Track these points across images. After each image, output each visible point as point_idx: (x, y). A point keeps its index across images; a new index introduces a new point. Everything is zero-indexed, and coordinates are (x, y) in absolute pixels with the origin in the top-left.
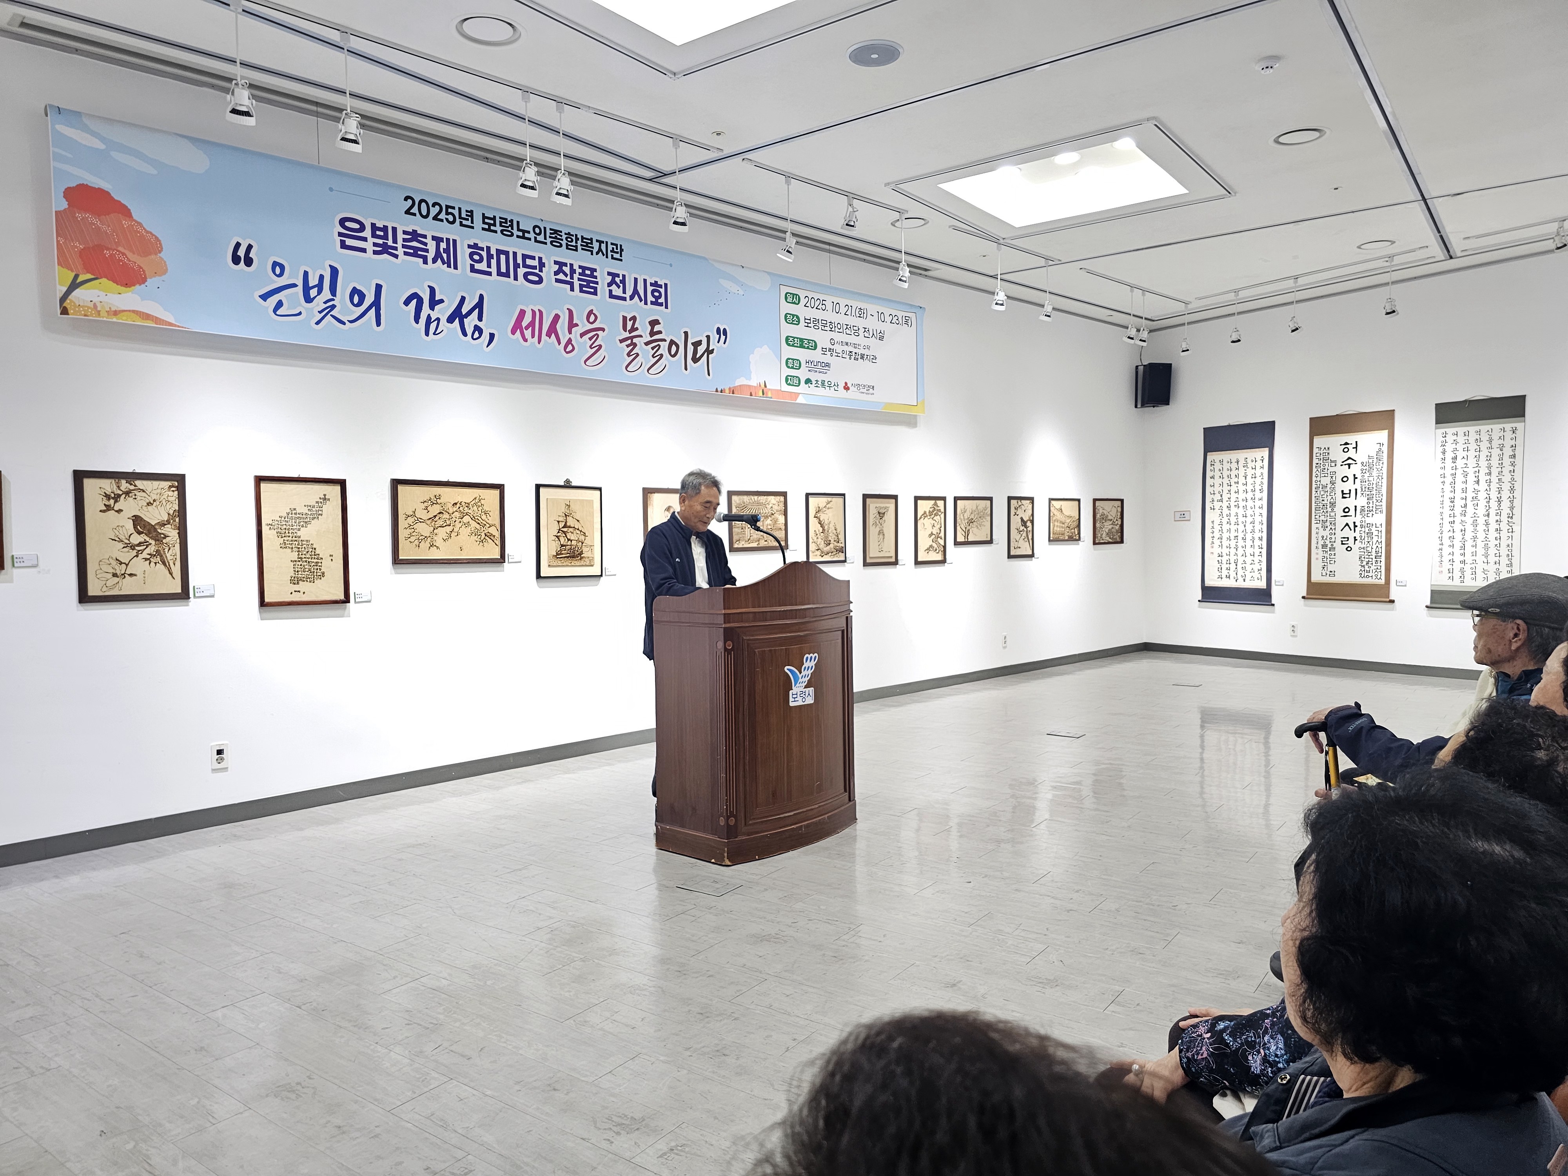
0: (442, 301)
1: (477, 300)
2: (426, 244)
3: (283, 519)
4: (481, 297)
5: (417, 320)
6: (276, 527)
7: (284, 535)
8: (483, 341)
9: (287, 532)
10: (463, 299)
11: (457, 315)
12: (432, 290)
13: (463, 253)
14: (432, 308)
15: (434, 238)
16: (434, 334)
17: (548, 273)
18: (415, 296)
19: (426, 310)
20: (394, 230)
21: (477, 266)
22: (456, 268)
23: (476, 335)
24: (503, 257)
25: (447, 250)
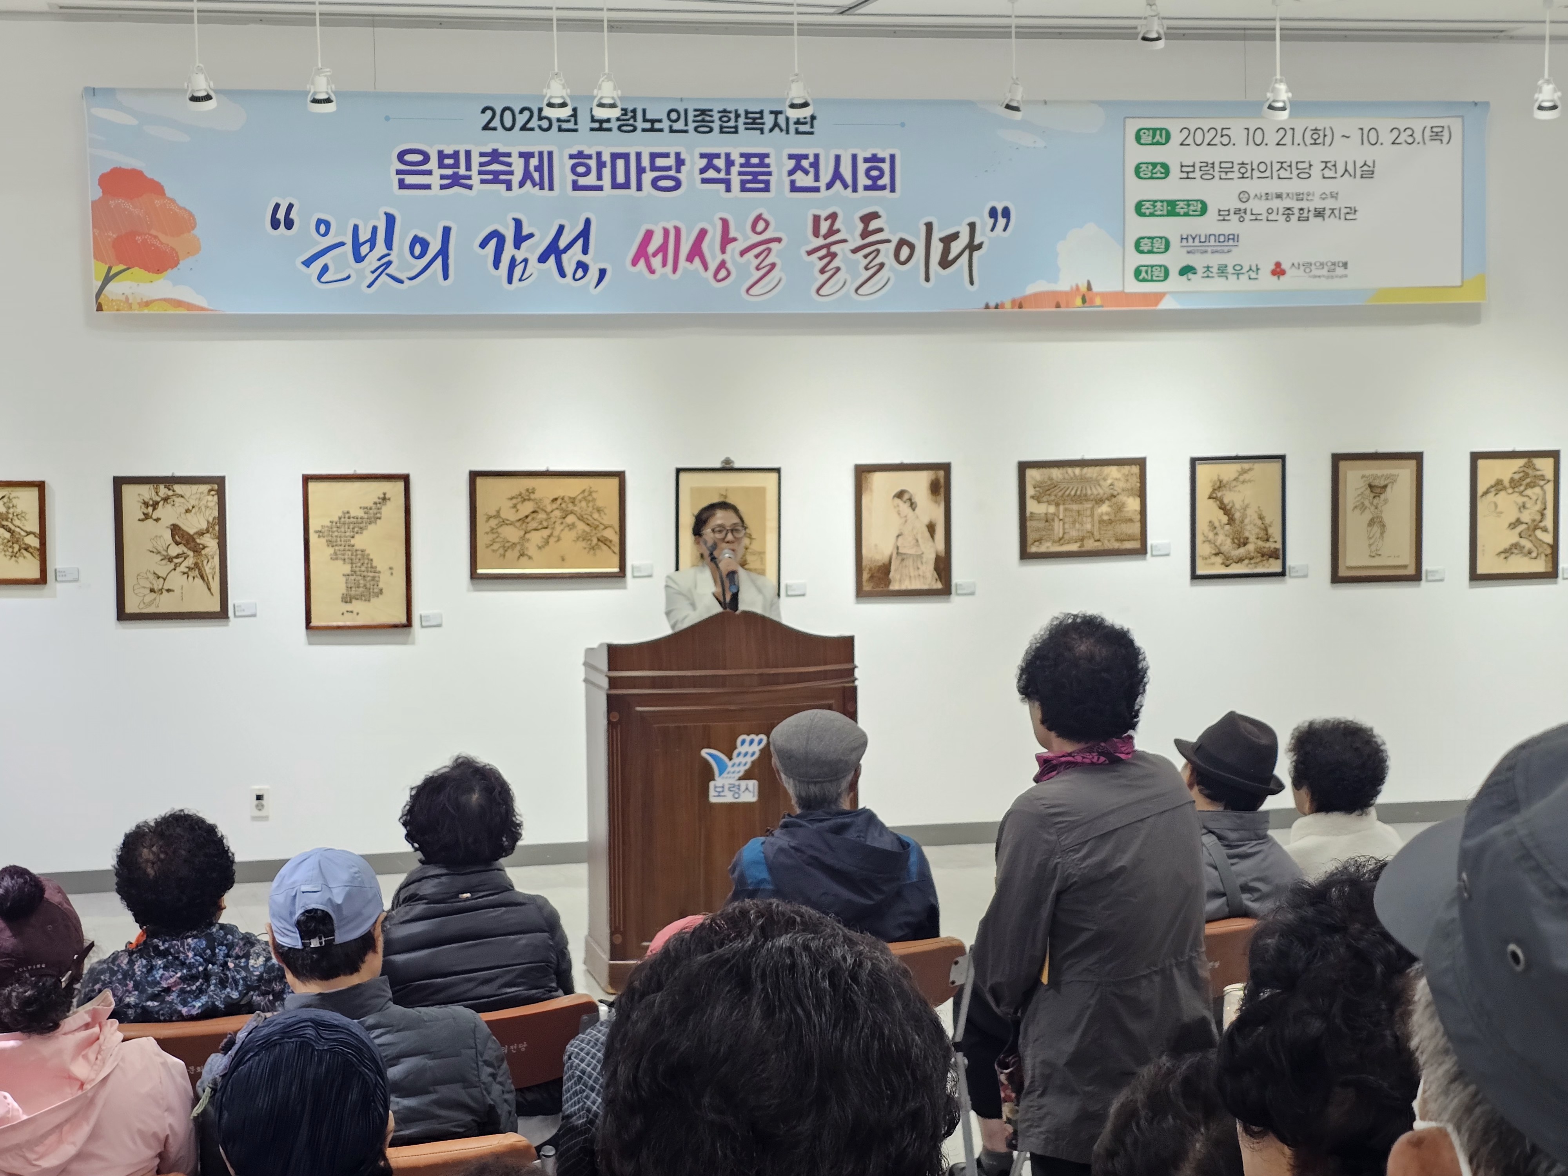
0: (531, 236)
1: (580, 227)
2: (509, 165)
3: (334, 524)
4: (588, 222)
5: (496, 264)
6: (326, 534)
7: (335, 544)
8: (589, 282)
9: (339, 539)
10: (561, 229)
11: (553, 251)
12: (518, 223)
13: (562, 166)
14: (517, 246)
15: (521, 155)
16: (520, 280)
17: (690, 173)
18: (495, 234)
19: (509, 249)
20: (468, 154)
21: (582, 181)
22: (551, 188)
23: (580, 273)
24: (620, 163)
25: (539, 168)
